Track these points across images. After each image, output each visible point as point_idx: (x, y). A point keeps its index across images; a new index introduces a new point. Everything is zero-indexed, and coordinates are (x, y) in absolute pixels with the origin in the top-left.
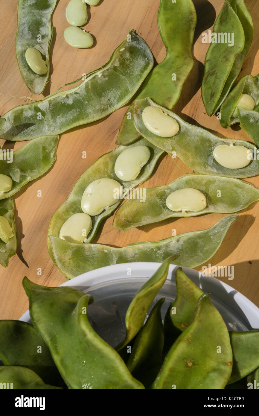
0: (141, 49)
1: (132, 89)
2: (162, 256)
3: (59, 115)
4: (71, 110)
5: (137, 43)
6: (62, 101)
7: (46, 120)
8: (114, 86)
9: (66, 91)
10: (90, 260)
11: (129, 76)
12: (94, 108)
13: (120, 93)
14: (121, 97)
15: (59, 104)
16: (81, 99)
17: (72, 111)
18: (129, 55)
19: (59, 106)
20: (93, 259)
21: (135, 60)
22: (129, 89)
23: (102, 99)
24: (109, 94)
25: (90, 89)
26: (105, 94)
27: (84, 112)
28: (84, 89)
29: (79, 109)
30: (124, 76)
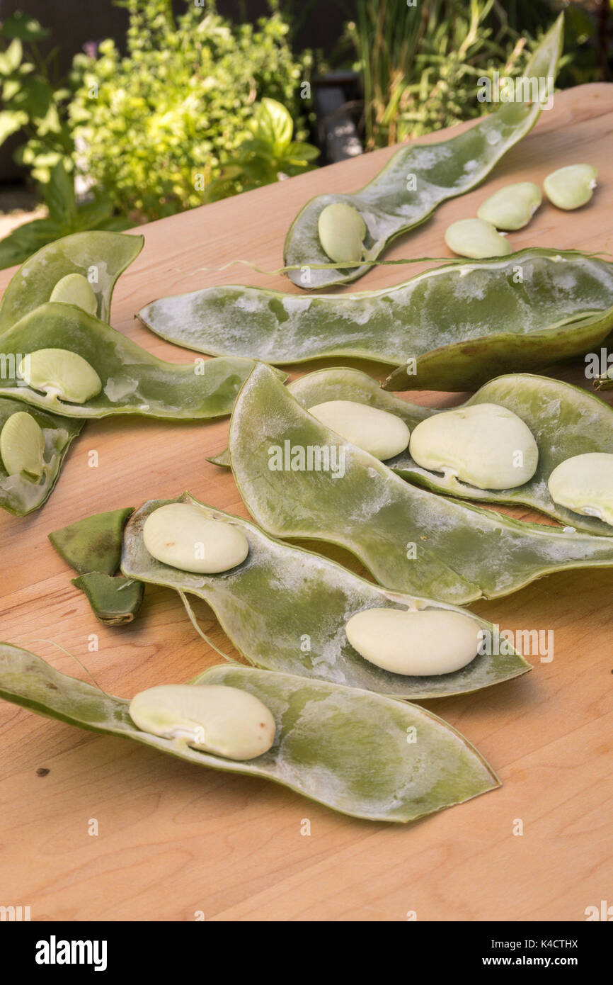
4: (352, 333)
6: (345, 314)
7: (279, 330)
15: (333, 317)
16: (389, 314)
19: (332, 321)
23: (443, 336)
24: (469, 333)
25: (424, 298)
26: (457, 329)
27: (381, 339)
28: (411, 293)
29: (374, 333)
30: (527, 305)
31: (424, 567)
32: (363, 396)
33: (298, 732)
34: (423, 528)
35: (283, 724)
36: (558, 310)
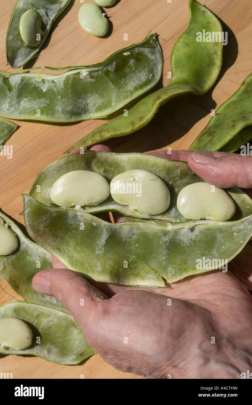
0: (152, 60)
1: (115, 105)
3: (26, 97)
4: (41, 98)
5: (150, 51)
6: (37, 84)
7: (9, 97)
8: (99, 92)
9: (45, 75)
11: (120, 88)
12: (65, 107)
13: (102, 102)
14: (100, 108)
15: (32, 86)
16: (55, 91)
17: (41, 100)
18: (134, 62)
19: (31, 88)
21: (138, 71)
22: (112, 103)
23: (79, 101)
24: (90, 98)
27: (53, 107)
28: (63, 81)
29: (50, 100)
30: (114, 85)
31: (134, 265)
36: (127, 85)
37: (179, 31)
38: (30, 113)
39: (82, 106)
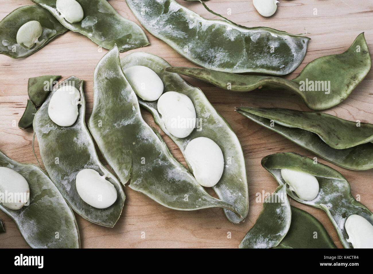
0: (293, 56)
1: (237, 69)
2: (156, 166)
6: (188, 20)
7: (161, 16)
8: (231, 52)
10: (118, 99)
11: (249, 59)
12: (196, 47)
13: (228, 61)
15: (183, 19)
16: (197, 31)
19: (182, 21)
20: (121, 101)
21: (274, 56)
22: (235, 66)
23: (211, 50)
24: (221, 53)
25: (212, 31)
26: (217, 49)
27: (186, 42)
28: (208, 26)
29: (188, 36)
30: (246, 53)
31: (125, 156)
32: (158, 69)
33: (37, 204)
34: (138, 138)
35: (34, 199)
36: (257, 60)
37: (330, 49)
38: (166, 36)
39: (210, 56)
